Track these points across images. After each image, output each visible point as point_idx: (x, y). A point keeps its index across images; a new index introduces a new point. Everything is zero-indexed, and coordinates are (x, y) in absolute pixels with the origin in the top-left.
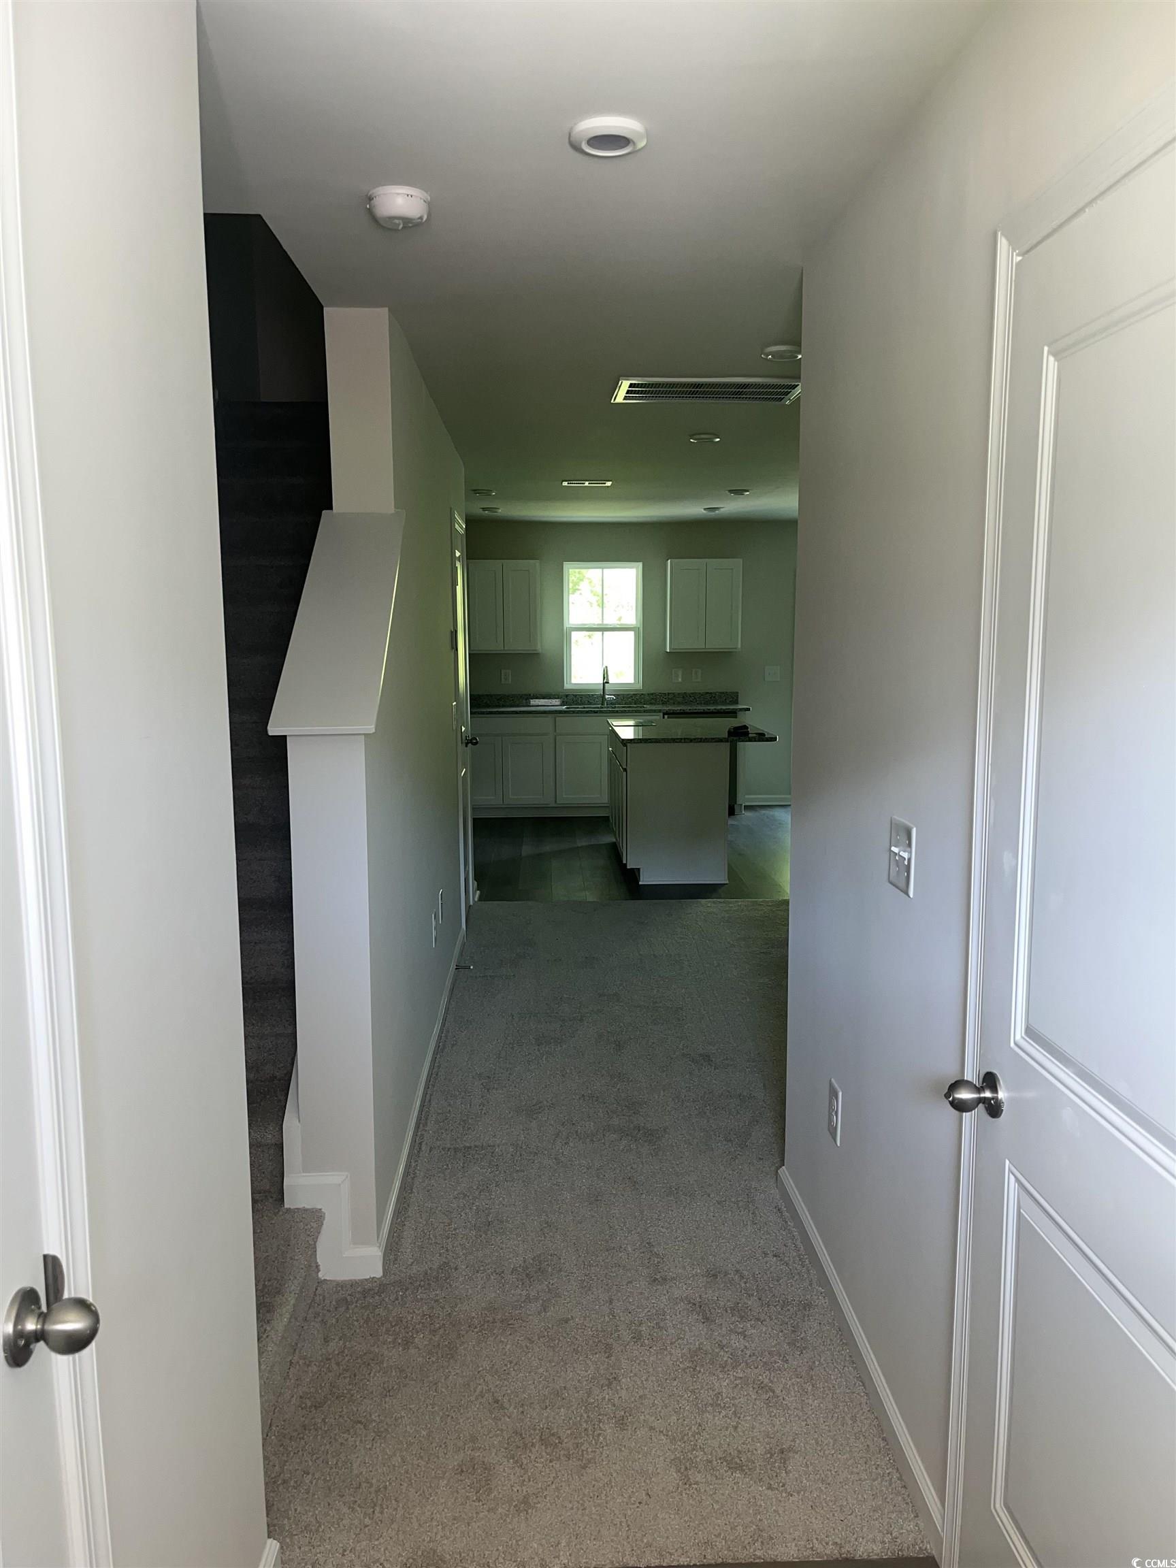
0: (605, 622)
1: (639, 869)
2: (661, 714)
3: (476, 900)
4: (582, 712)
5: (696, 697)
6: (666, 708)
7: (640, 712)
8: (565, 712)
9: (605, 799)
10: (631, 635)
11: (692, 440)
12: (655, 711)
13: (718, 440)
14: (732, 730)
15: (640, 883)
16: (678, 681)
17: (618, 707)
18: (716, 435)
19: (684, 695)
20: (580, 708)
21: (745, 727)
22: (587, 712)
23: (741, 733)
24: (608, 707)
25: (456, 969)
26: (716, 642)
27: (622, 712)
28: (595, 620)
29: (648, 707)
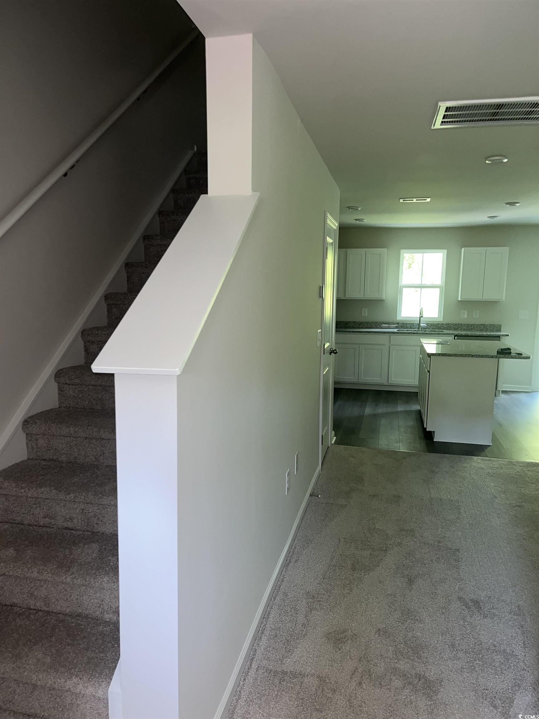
0: (423, 283)
1: (434, 432)
2: (453, 336)
3: (333, 442)
4: (406, 333)
5: (475, 327)
6: (456, 332)
7: (441, 334)
8: (396, 333)
9: (416, 383)
10: (437, 291)
11: (487, 162)
12: (449, 334)
13: (506, 160)
14: (500, 351)
15: (434, 440)
16: (464, 317)
17: (428, 331)
18: (504, 156)
19: (468, 325)
20: (405, 330)
21: (509, 349)
22: (409, 333)
23: (505, 353)
24: (422, 331)
25: (310, 496)
26: (488, 296)
27: (430, 334)
28: (417, 282)
29: (446, 331)
